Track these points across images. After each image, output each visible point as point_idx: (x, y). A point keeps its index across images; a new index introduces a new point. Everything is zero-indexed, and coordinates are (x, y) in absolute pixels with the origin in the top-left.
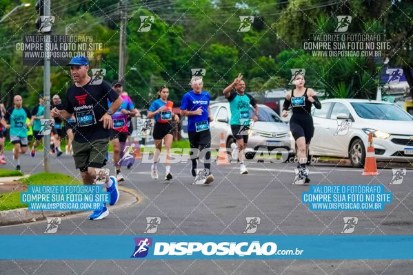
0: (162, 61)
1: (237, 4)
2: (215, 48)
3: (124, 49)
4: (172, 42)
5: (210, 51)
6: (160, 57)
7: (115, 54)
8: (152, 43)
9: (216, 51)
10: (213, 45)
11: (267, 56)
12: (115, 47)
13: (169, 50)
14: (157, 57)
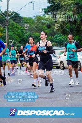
0: (19, 38)
1: (42, 20)
2: (35, 34)
3: (7, 34)
4: (22, 32)
5: (34, 35)
6: (19, 37)
7: (5, 36)
8: (16, 32)
9: (36, 35)
10: (35, 33)
11: (51, 36)
12: (5, 34)
13: (21, 34)
14: (18, 36)
